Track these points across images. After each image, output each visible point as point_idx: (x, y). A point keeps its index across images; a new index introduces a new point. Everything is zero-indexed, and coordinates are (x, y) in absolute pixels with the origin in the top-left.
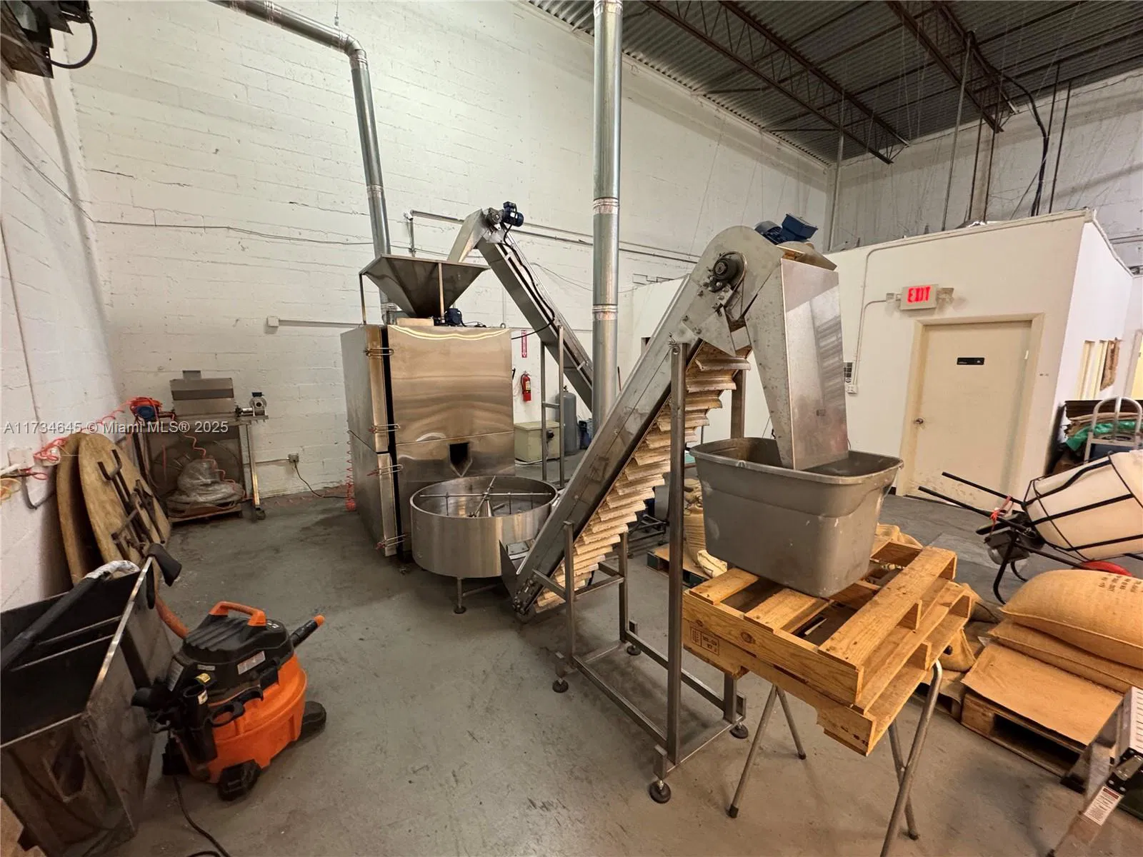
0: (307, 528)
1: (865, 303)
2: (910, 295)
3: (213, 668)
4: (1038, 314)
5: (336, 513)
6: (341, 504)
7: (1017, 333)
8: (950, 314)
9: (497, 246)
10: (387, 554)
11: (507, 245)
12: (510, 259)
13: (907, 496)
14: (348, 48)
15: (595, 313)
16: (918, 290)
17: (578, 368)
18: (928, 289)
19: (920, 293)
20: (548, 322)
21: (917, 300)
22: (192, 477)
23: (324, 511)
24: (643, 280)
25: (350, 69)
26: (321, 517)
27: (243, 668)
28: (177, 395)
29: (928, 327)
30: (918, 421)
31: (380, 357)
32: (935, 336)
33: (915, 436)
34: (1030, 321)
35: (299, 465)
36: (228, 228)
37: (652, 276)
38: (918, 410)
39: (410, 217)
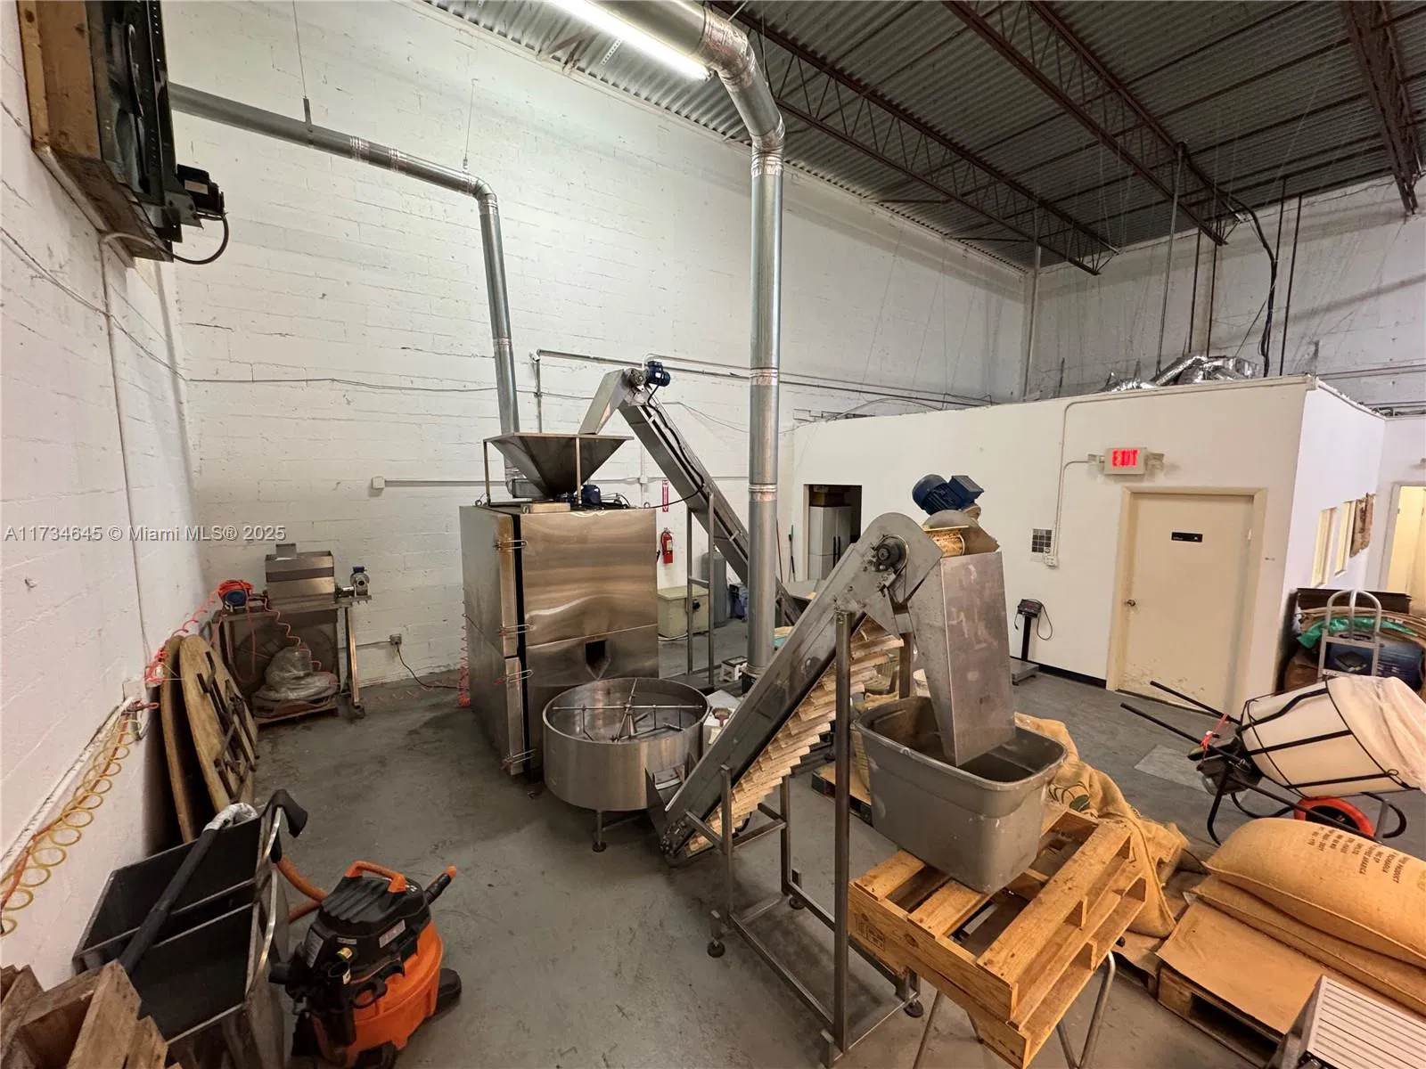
0: (413, 732)
1: (1064, 463)
2: (1115, 458)
3: (354, 942)
4: (1259, 490)
5: (446, 711)
6: (452, 697)
7: (1239, 508)
8: (1161, 481)
9: (640, 408)
10: (513, 772)
11: (651, 406)
12: (654, 422)
13: (1119, 691)
14: (477, 192)
15: (752, 493)
16: (1124, 453)
17: (731, 540)
18: (1135, 452)
19: (1126, 457)
20: (696, 489)
21: (1123, 464)
22: (282, 669)
23: (435, 707)
24: (805, 416)
25: (478, 213)
26: (429, 715)
27: (384, 941)
28: (270, 577)
29: (1137, 494)
30: (1129, 603)
31: (510, 551)
32: (1146, 505)
33: (1127, 620)
34: (1253, 496)
35: (402, 648)
36: (333, 380)
37: (817, 410)
38: (1129, 589)
39: (537, 358)
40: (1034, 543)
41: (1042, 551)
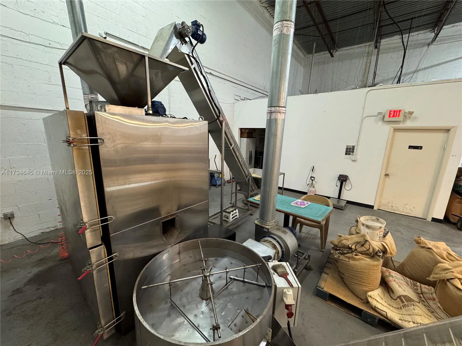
1: (364, 116)
2: (390, 114)
4: (453, 127)
7: (441, 136)
8: (409, 124)
10: (105, 337)
11: (193, 57)
12: (194, 68)
13: (378, 209)
16: (394, 112)
17: (231, 148)
18: (400, 111)
19: (395, 113)
20: (216, 117)
21: (393, 116)
24: (238, 98)
29: (396, 130)
30: (386, 175)
32: (398, 134)
33: (384, 182)
34: (450, 130)
35: (15, 222)
37: (243, 97)
38: (387, 169)
39: (104, 36)
40: (346, 151)
41: (349, 154)
